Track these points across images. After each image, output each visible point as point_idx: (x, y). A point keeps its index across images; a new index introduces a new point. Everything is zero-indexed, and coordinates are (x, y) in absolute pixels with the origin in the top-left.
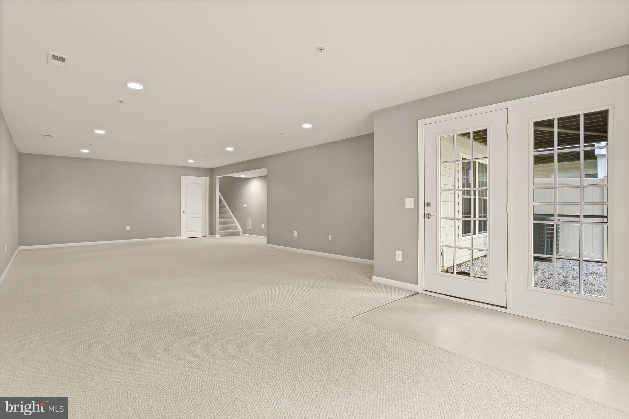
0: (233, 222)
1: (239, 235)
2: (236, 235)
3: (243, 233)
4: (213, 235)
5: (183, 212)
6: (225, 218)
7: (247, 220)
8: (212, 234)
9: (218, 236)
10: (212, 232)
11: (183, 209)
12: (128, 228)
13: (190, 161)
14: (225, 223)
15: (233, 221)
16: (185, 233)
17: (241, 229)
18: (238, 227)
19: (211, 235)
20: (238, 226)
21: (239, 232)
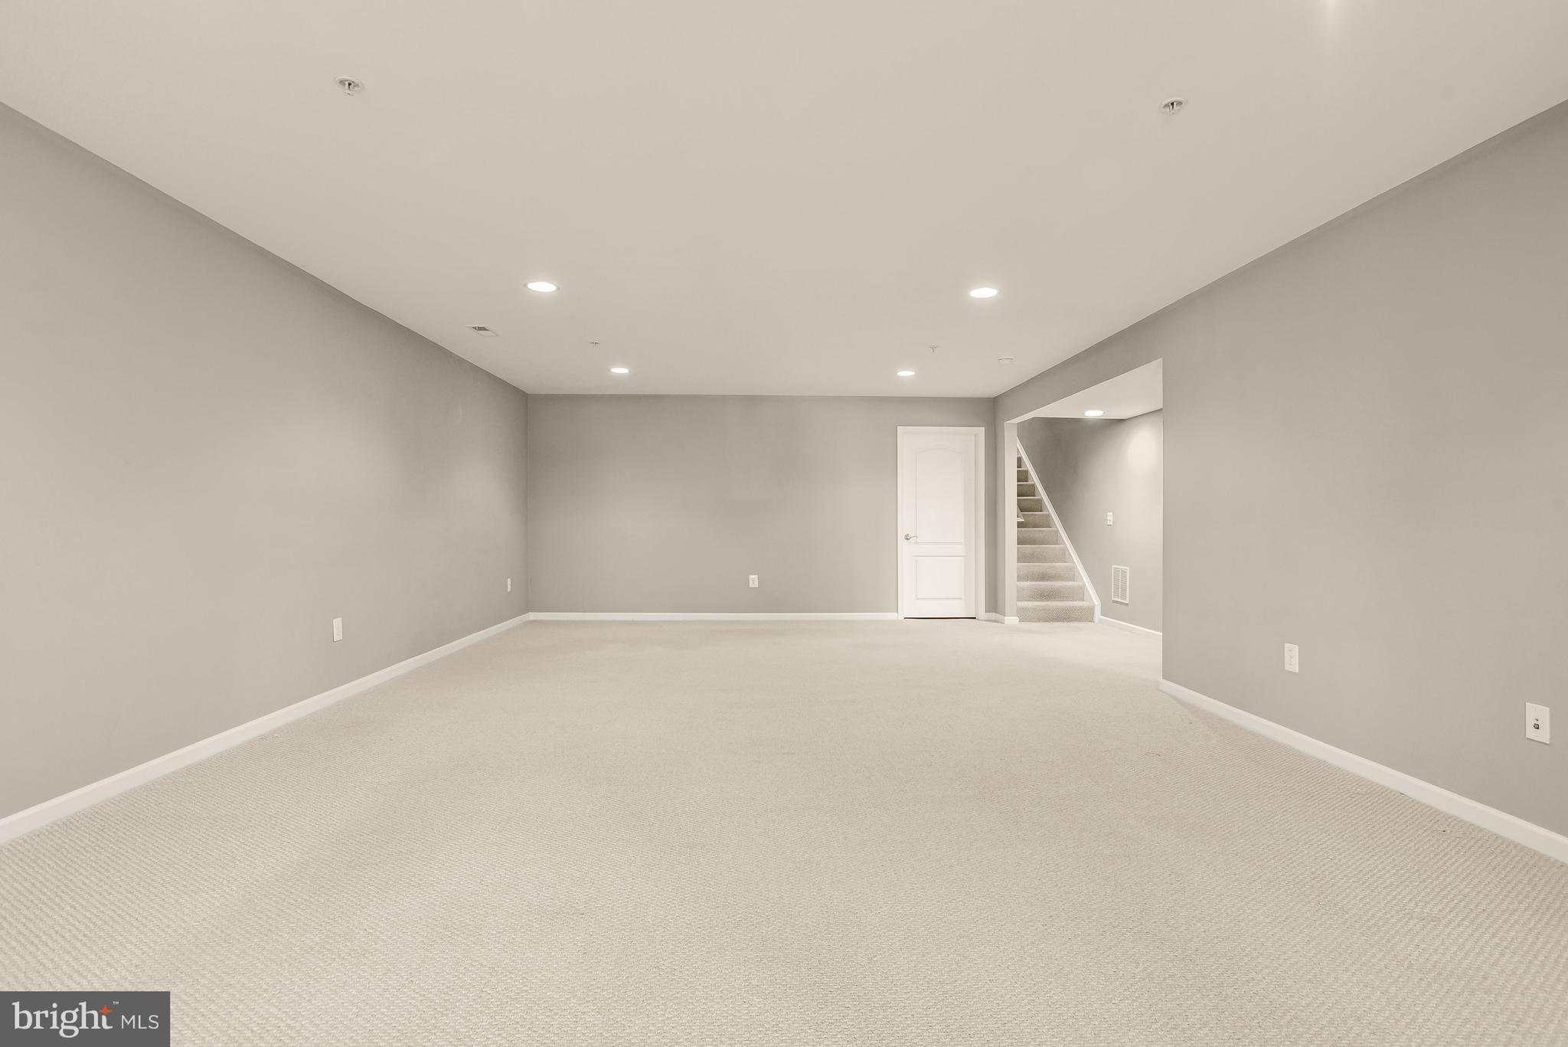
0: (1071, 575)
1: (1091, 620)
2: (1079, 619)
3: (1102, 615)
4: (999, 616)
5: (907, 538)
6: (1046, 560)
7: (1116, 570)
8: (996, 612)
9: (1012, 620)
10: (994, 603)
11: (904, 526)
12: (754, 581)
13: (905, 373)
14: (1043, 577)
15: (1073, 569)
16: (909, 606)
17: (1097, 602)
18: (1088, 592)
19: (993, 615)
20: (1089, 588)
21: (1092, 610)
